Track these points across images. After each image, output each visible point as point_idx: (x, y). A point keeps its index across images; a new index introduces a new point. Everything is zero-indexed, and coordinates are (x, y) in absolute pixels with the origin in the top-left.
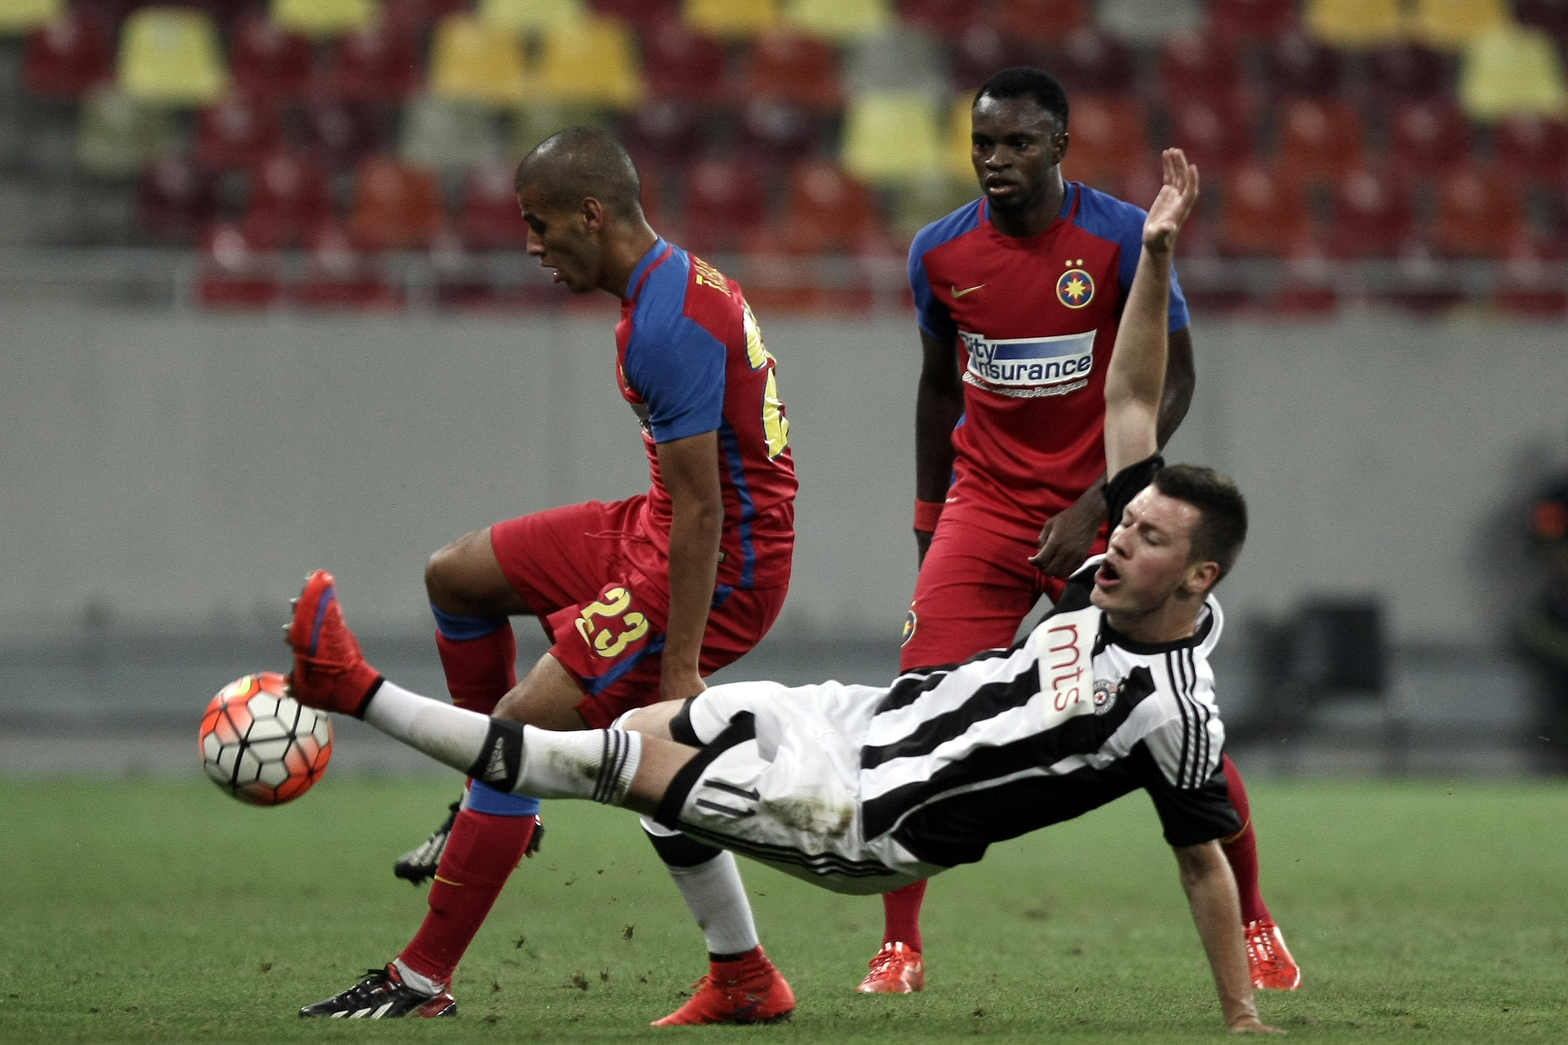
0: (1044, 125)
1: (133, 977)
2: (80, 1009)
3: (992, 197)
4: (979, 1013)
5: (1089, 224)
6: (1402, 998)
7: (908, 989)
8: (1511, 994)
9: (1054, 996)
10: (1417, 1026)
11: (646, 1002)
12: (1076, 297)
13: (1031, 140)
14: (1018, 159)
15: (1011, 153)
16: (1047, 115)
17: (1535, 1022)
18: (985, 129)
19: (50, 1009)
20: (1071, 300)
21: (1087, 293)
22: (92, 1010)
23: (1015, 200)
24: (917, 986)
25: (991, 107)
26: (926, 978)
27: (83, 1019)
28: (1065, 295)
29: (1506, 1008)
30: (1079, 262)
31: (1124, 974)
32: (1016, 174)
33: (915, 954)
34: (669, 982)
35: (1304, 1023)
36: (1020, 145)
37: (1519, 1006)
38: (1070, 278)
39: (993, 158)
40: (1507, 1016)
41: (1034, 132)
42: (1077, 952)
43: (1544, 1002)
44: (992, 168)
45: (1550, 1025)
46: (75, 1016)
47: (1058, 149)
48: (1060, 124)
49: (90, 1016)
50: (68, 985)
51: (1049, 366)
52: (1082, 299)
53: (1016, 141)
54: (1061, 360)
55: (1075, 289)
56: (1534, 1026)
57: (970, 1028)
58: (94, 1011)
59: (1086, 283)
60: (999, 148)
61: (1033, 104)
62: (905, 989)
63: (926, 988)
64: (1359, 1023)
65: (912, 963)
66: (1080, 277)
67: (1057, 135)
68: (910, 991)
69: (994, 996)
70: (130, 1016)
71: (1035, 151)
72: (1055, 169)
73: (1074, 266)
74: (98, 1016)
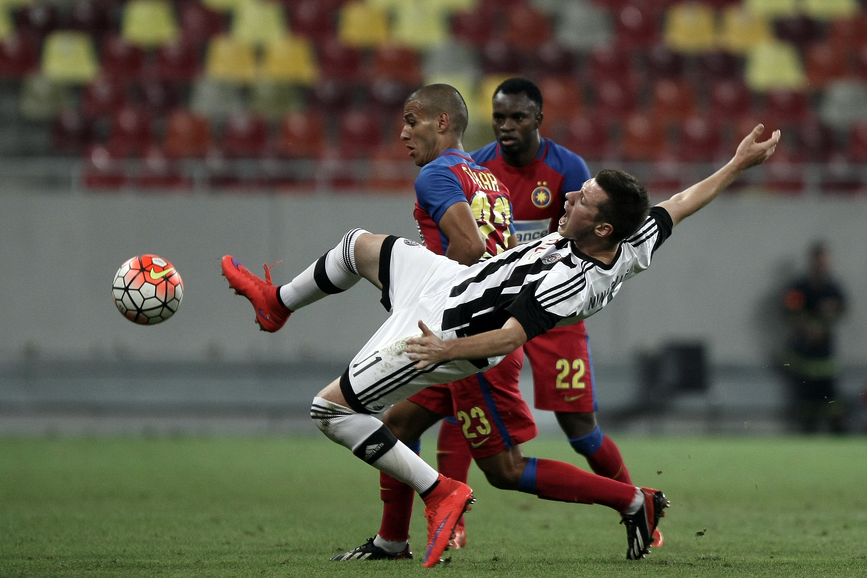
0: (531, 108)
1: (50, 541)
2: (23, 557)
3: (503, 146)
4: (495, 559)
5: (551, 162)
6: (717, 551)
7: (458, 547)
8: (775, 549)
9: (535, 550)
10: (726, 566)
11: (320, 554)
12: (541, 201)
13: (525, 116)
14: (518, 127)
15: (514, 123)
16: (532, 103)
17: (787, 563)
18: (501, 110)
19: (8, 558)
20: (539, 203)
21: (547, 200)
22: (29, 558)
23: (515, 148)
24: (463, 544)
25: (504, 99)
26: (468, 540)
27: (24, 563)
28: (536, 200)
29: (772, 556)
30: (545, 183)
31: (571, 538)
32: (517, 134)
33: (461, 527)
34: (332, 543)
35: (666, 564)
36: (519, 118)
37: (779, 554)
38: (539, 191)
39: (504, 126)
40: (772, 560)
41: (526, 112)
42: (546, 527)
43: (792, 553)
44: (504, 131)
45: (795, 565)
46: (20, 561)
47: (537, 121)
48: (538, 109)
49: (28, 562)
50: (16, 546)
51: (525, 235)
52: (545, 203)
53: (517, 116)
54: (532, 232)
55: (542, 197)
56: (787, 566)
57: (491, 567)
58: (30, 559)
59: (547, 194)
60: (508, 120)
61: (526, 97)
62: (456, 546)
63: (467, 546)
64: (696, 564)
65: (459, 532)
66: (544, 191)
67: (537, 113)
68: (459, 547)
69: (503, 550)
70: (49, 562)
71: (526, 122)
72: (536, 132)
73: (542, 185)
74: (32, 562)
